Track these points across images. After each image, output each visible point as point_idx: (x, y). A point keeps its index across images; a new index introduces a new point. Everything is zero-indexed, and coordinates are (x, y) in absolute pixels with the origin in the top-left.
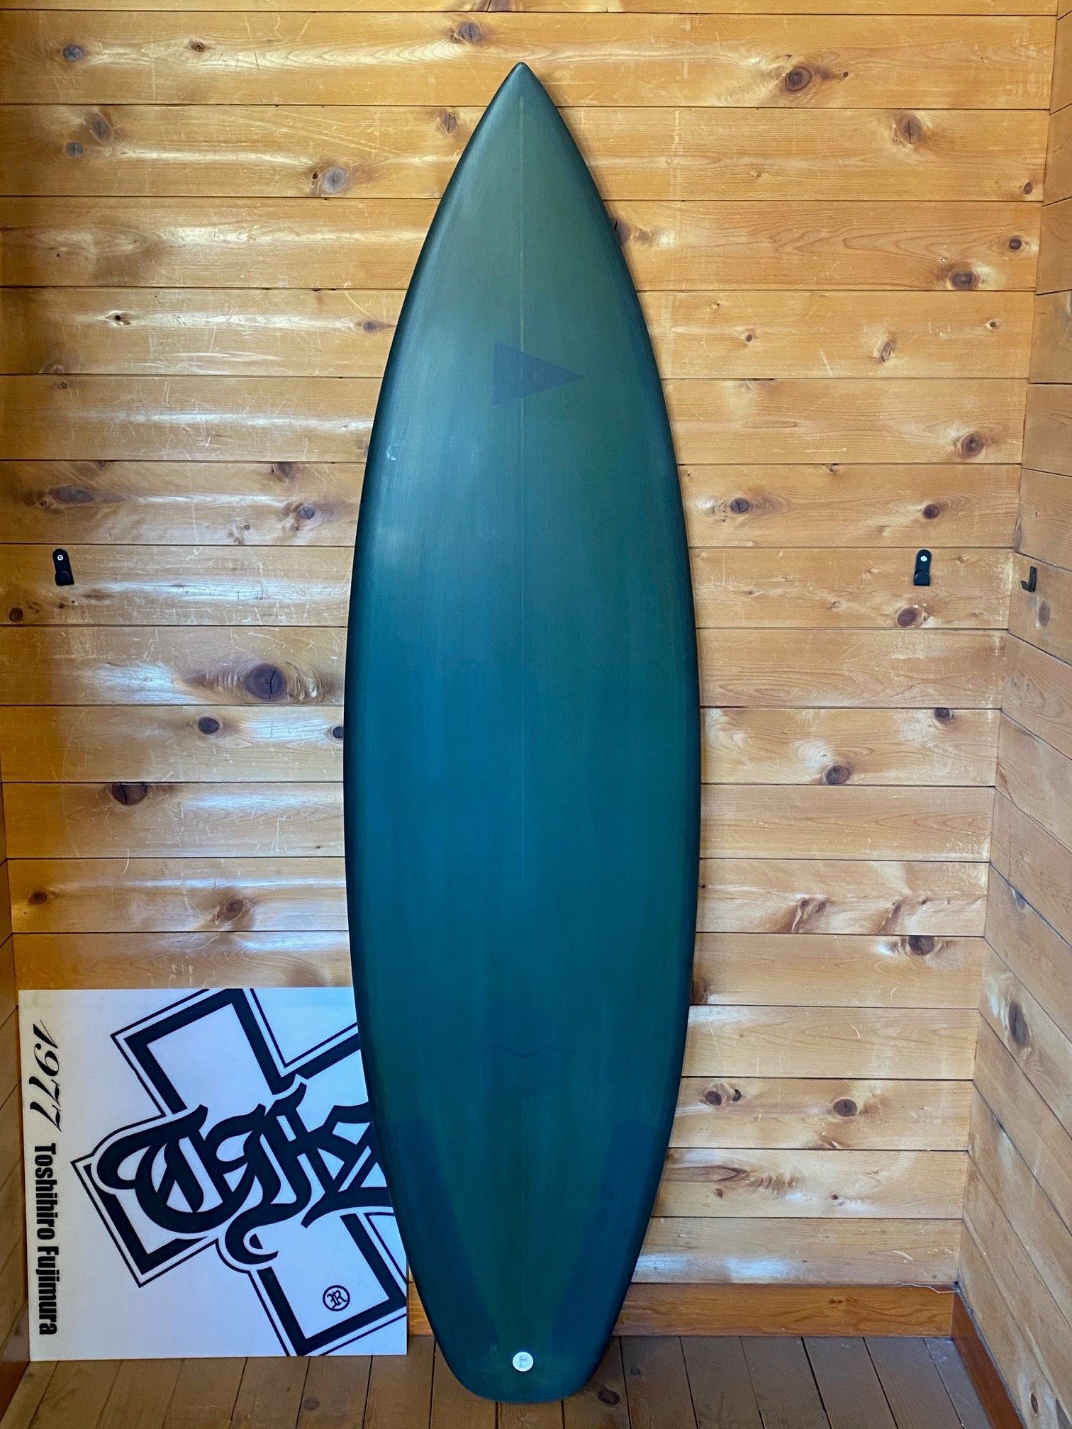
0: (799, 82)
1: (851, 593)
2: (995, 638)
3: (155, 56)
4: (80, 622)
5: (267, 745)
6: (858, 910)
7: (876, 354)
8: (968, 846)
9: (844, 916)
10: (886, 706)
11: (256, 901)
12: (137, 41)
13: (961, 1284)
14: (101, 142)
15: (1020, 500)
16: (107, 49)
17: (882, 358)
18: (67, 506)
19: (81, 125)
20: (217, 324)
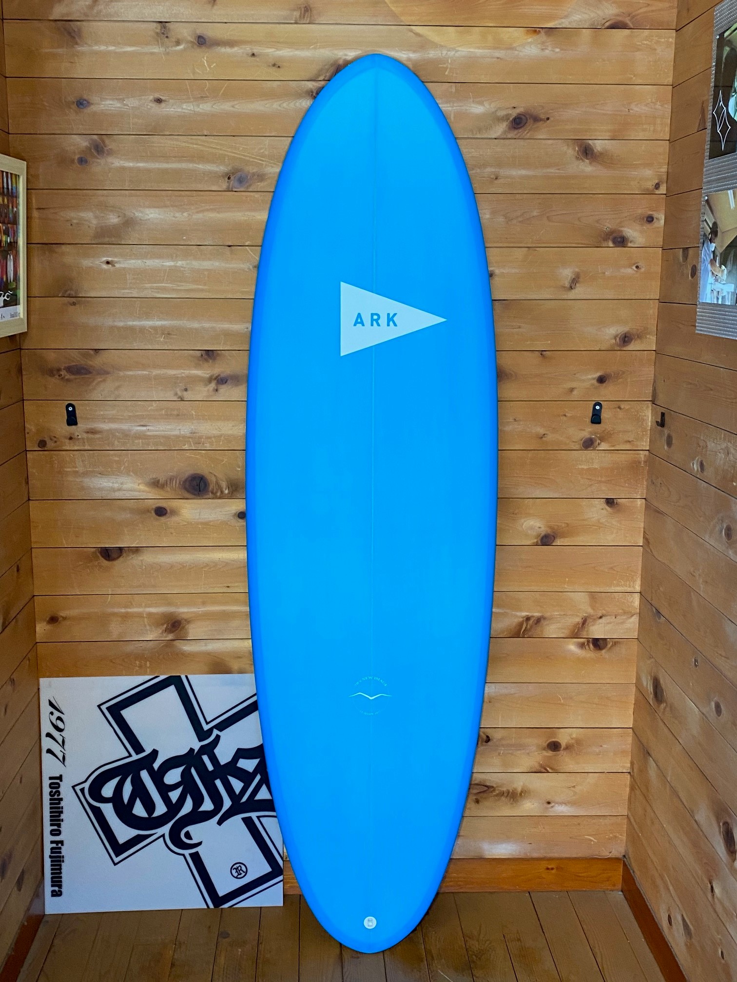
0: (520, 123)
1: (554, 429)
2: (641, 456)
3: (132, 105)
4: (82, 448)
5: (197, 524)
6: (560, 622)
7: (567, 285)
8: (627, 583)
9: (554, 626)
10: (576, 497)
11: (188, 622)
12: (121, 97)
13: (627, 857)
14: (98, 157)
15: (655, 372)
16: (101, 101)
17: (571, 287)
18: (74, 377)
19: (87, 147)
20: (169, 266)
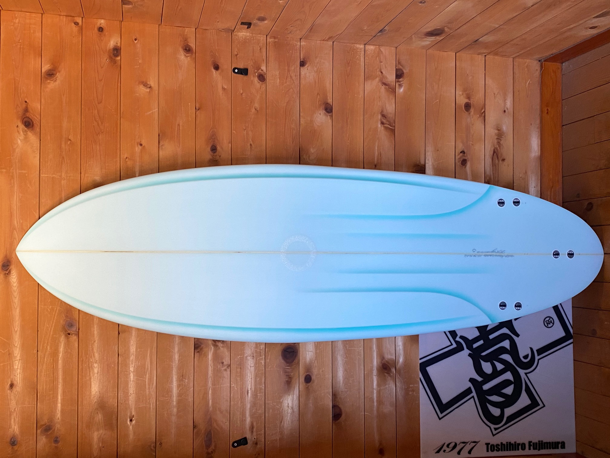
0: (29, 122)
1: (251, 102)
2: (270, 41)
3: (15, 405)
4: (263, 435)
5: (316, 353)
6: (385, 100)
7: (148, 90)
8: (358, 54)
9: (387, 106)
10: (299, 87)
11: (383, 358)
12: (9, 413)
13: (540, 59)
14: (53, 429)
15: (211, 29)
16: (12, 428)
17: (150, 87)
18: (213, 442)
19: (46, 438)
20: (134, 377)
